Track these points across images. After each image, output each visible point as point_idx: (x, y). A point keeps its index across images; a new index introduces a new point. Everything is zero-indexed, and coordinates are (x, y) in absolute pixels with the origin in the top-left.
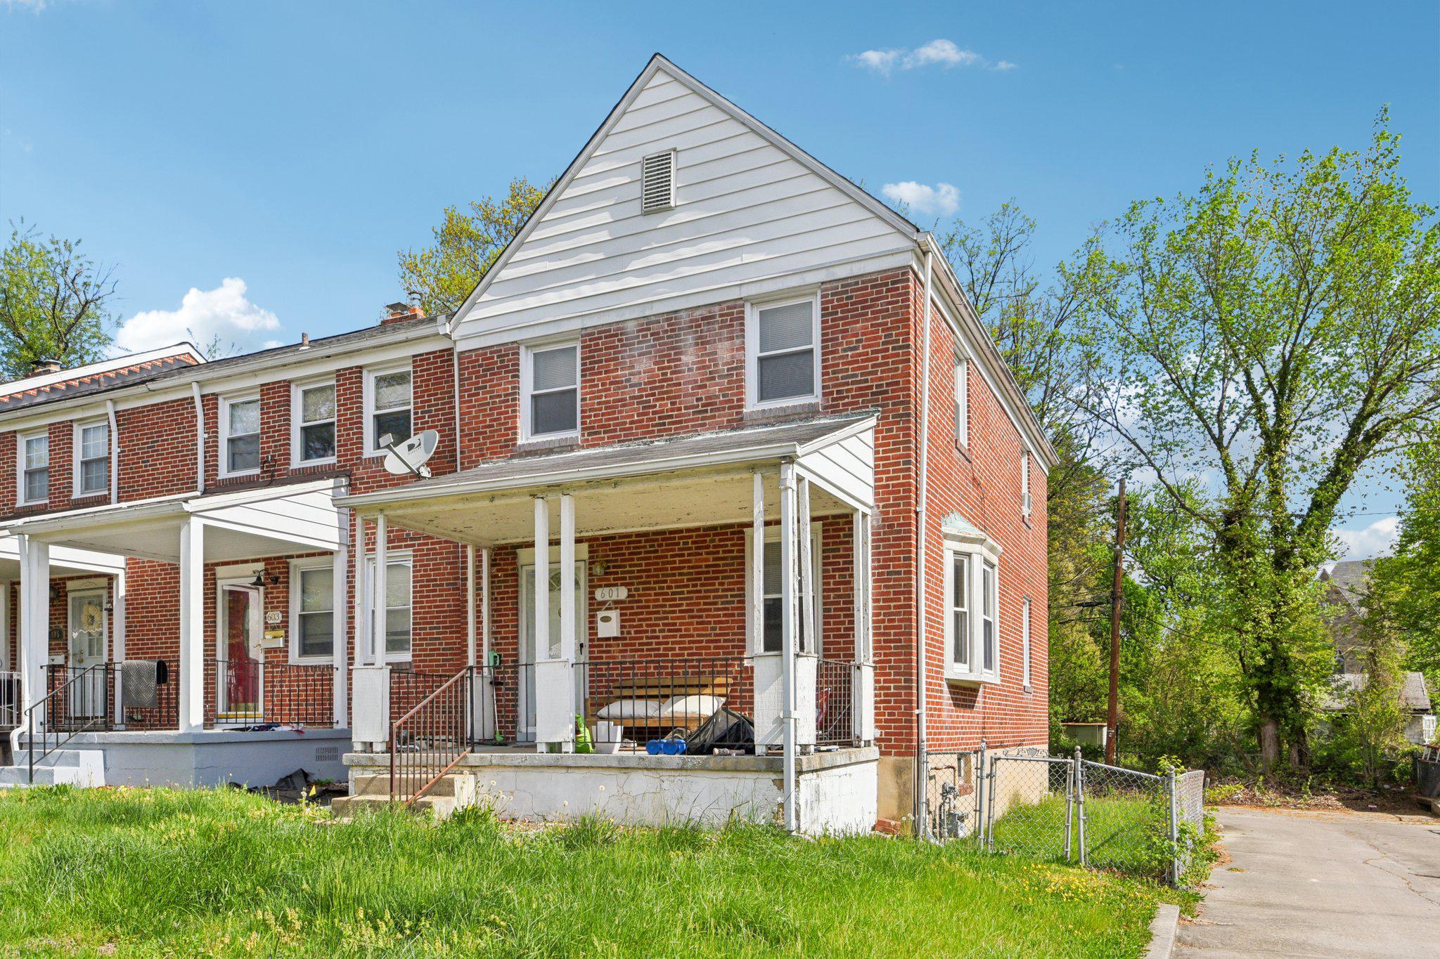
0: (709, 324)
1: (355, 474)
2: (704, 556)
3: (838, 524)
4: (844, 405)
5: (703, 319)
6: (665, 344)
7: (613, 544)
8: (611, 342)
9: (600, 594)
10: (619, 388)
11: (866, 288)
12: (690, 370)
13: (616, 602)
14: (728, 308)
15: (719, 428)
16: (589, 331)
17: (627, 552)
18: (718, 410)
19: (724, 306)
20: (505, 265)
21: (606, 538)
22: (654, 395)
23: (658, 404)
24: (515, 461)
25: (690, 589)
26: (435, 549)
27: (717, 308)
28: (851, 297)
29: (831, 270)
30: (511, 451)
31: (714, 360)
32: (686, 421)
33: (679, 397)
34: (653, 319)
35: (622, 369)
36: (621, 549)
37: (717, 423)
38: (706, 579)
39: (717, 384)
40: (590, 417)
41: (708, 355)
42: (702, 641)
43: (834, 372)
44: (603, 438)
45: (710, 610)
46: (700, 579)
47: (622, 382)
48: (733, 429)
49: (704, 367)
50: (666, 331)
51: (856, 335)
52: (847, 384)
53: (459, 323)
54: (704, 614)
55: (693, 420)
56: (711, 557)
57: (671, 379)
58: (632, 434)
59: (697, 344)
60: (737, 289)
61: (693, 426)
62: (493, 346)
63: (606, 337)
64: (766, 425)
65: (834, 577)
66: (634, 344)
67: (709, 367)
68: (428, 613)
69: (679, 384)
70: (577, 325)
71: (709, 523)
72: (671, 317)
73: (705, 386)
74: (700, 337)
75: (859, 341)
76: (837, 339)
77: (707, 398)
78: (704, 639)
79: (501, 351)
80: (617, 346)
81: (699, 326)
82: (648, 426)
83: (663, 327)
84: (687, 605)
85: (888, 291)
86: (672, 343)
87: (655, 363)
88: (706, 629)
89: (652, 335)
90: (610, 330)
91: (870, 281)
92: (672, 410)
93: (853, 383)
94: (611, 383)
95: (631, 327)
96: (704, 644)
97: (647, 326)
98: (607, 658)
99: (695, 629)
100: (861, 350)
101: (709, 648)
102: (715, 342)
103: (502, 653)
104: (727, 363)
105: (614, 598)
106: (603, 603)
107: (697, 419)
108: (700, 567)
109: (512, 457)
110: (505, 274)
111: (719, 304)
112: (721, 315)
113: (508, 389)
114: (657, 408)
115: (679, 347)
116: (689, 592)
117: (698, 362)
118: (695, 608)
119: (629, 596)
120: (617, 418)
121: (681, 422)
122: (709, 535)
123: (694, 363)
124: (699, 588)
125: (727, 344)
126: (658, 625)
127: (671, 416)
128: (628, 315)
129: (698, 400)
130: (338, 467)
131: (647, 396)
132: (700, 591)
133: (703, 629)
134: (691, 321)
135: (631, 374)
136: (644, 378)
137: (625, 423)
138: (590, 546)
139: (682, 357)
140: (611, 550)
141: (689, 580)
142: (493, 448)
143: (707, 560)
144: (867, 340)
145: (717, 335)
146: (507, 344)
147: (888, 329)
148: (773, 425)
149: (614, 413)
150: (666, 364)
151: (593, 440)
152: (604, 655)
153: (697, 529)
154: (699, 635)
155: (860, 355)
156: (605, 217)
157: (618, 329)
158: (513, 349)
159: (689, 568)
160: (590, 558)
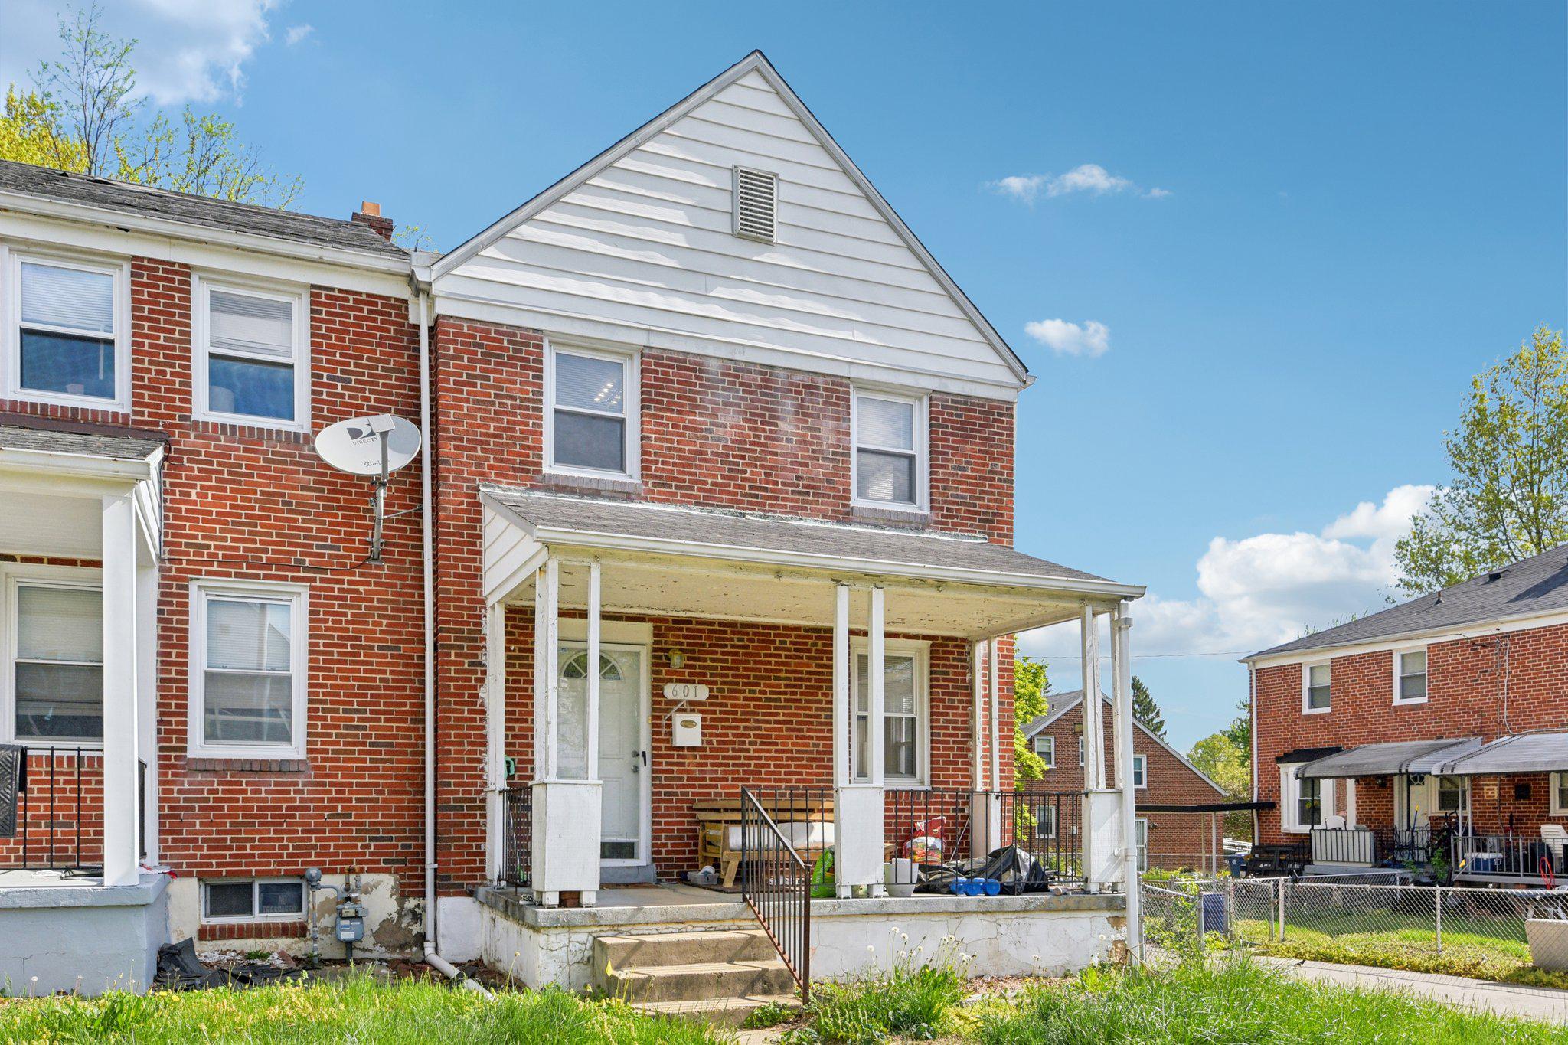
0: (812, 394)
1: (178, 443)
2: (805, 661)
3: (947, 646)
4: (954, 524)
5: (805, 386)
6: (759, 401)
7: (688, 630)
8: (685, 376)
9: (671, 691)
10: (697, 437)
11: (975, 411)
12: (788, 440)
13: (691, 703)
14: (833, 383)
15: (823, 517)
16: (654, 352)
17: (708, 642)
18: (822, 495)
19: (829, 380)
20: (529, 219)
21: (677, 621)
22: (743, 457)
23: (749, 470)
24: (538, 494)
25: (788, 696)
26: (357, 591)
27: (821, 379)
28: (960, 416)
29: (944, 380)
30: (532, 479)
31: (818, 437)
32: (784, 499)
33: (776, 468)
34: (743, 366)
35: (701, 414)
36: (700, 638)
37: (820, 510)
38: (807, 687)
39: (820, 466)
40: (656, 462)
41: (811, 429)
42: (802, 759)
43: (945, 488)
44: (675, 495)
45: (811, 723)
46: (800, 687)
47: (701, 430)
48: (839, 521)
49: (805, 442)
50: (759, 386)
51: (965, 456)
52: (957, 503)
53: (446, 272)
54: (805, 727)
55: (792, 500)
56: (813, 662)
57: (765, 445)
58: (715, 499)
59: (797, 413)
60: (846, 366)
61: (792, 507)
62: (501, 325)
63: (679, 368)
64: (876, 526)
65: (943, 701)
66: (717, 388)
67: (811, 444)
68: (342, 687)
69: (776, 454)
70: (641, 339)
71: (811, 624)
72: (767, 371)
73: (807, 465)
74: (801, 406)
75: (968, 463)
76: (947, 454)
77: (808, 479)
78: (805, 756)
79: (515, 335)
80: (695, 385)
81: (800, 393)
82: (736, 494)
83: (755, 379)
84: (785, 715)
85: (995, 421)
86: (767, 402)
87: (746, 420)
88: (808, 745)
89: (741, 384)
90: (685, 361)
91: (979, 405)
92: (767, 482)
93: (962, 504)
94: (686, 428)
95: (713, 366)
96: (804, 762)
97: (735, 371)
98: (679, 772)
99: (794, 744)
100: (969, 473)
101: (811, 767)
102: (818, 417)
103: (516, 758)
104: (832, 446)
105: (691, 697)
106: (675, 702)
107: (797, 501)
108: (801, 672)
109: (533, 488)
110: (526, 231)
111: (824, 375)
112: (826, 389)
113: (527, 392)
114: (748, 475)
115: (776, 410)
116: (786, 700)
117: (798, 435)
118: (795, 719)
119: (710, 697)
120: (695, 474)
121: (777, 499)
122: (810, 638)
123: (793, 434)
124: (798, 697)
125: (831, 423)
126: (748, 736)
127: (765, 489)
128: (710, 351)
129: (798, 478)
130: (135, 422)
131: (734, 456)
132: (800, 701)
133: (804, 745)
134: (791, 384)
135: (713, 424)
136: (731, 434)
137: (706, 483)
138: (655, 628)
139: (779, 423)
140: (685, 637)
141: (786, 686)
142: (501, 468)
143: (808, 665)
144: (976, 464)
145: (820, 409)
146: (526, 329)
147: (994, 459)
148: (883, 528)
149: (690, 466)
150: (759, 426)
151: (660, 493)
152: (675, 768)
153: (797, 628)
154: (798, 752)
155: (969, 477)
156: (679, 216)
157: (696, 363)
158: (536, 339)
159: (787, 672)
160: (655, 643)
